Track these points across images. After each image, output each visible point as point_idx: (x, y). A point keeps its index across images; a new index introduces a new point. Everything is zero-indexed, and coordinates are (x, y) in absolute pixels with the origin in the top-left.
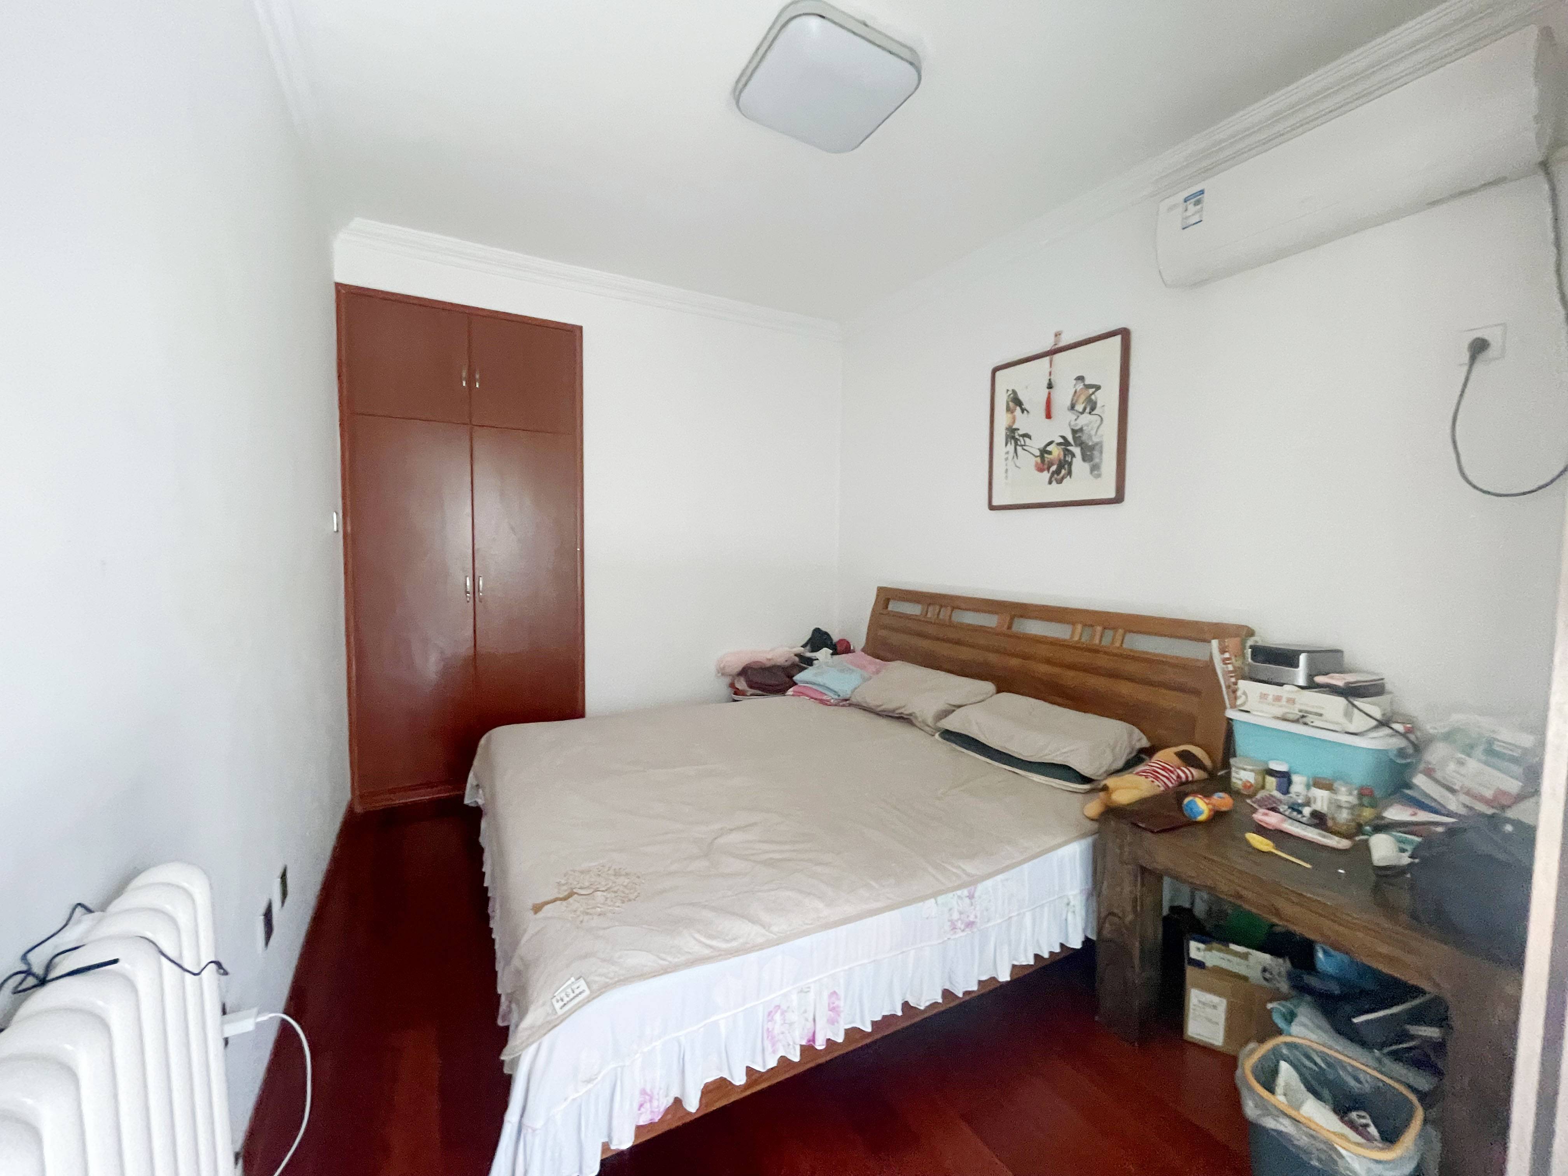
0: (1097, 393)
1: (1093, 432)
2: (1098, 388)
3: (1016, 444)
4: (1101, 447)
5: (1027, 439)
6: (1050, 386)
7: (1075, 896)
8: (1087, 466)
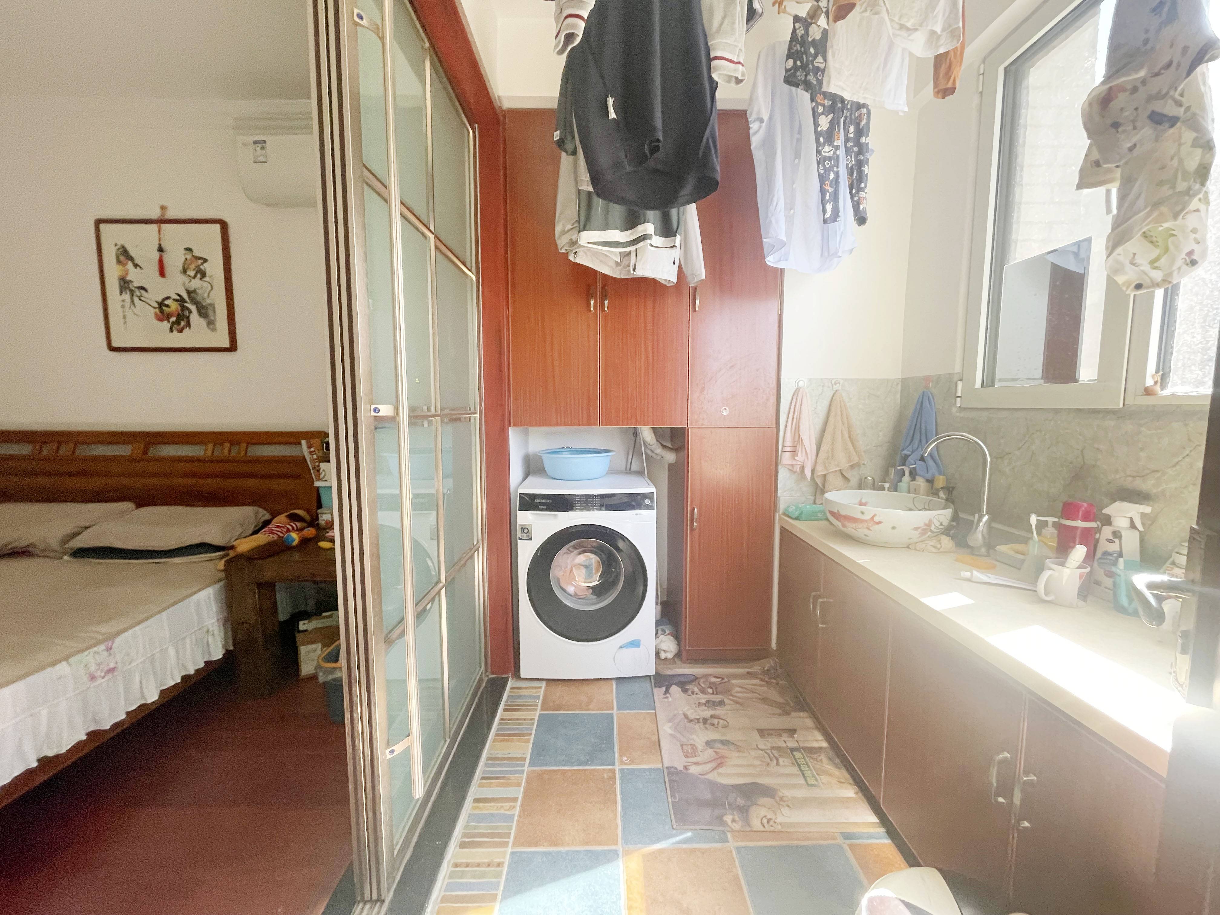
0: (205, 264)
1: (206, 295)
2: (205, 261)
3: (132, 295)
4: (214, 308)
5: (143, 292)
6: (161, 249)
7: (212, 624)
8: (203, 322)
